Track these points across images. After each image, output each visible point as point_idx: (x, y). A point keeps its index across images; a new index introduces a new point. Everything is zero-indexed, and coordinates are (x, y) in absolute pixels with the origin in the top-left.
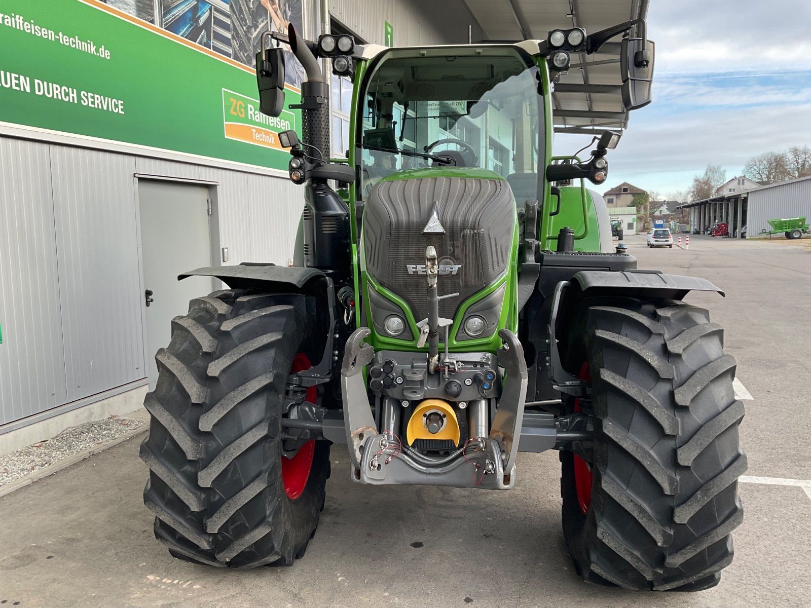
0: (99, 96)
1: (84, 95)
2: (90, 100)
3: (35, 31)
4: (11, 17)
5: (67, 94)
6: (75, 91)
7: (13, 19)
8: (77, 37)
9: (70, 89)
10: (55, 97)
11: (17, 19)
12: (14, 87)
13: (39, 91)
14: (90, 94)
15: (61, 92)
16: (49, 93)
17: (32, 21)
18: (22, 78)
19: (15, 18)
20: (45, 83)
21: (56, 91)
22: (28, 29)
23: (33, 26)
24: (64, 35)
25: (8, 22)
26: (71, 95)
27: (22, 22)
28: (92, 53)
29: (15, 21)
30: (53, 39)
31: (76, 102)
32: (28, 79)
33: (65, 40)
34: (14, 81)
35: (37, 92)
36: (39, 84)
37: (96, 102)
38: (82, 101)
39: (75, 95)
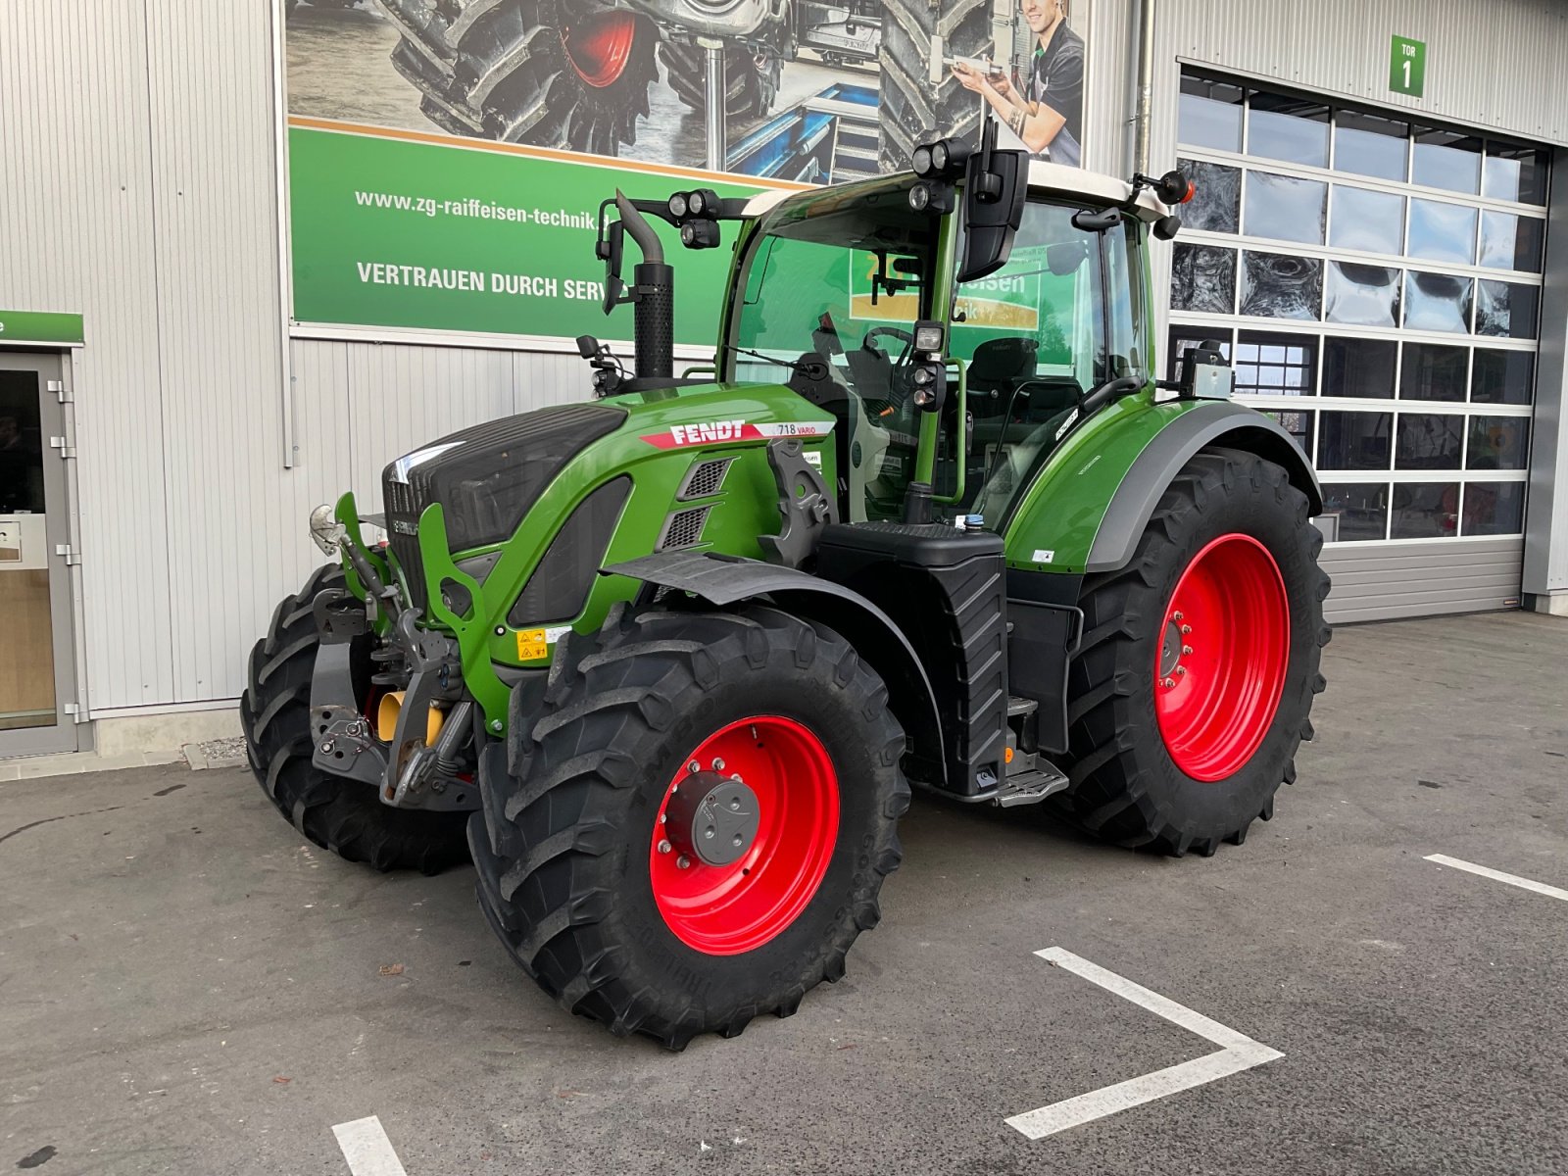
0: (594, 284)
1: (569, 285)
2: (579, 289)
3: (497, 213)
4: (462, 203)
5: (541, 287)
6: (554, 281)
7: (465, 205)
8: (562, 212)
9: (547, 280)
10: (522, 292)
11: (471, 205)
12: (461, 287)
13: (498, 287)
14: (579, 282)
15: (531, 286)
16: (512, 288)
17: (494, 203)
18: (473, 275)
19: (468, 203)
20: (508, 277)
21: (524, 285)
22: (486, 213)
23: (494, 208)
24: (541, 211)
25: (457, 211)
26: (548, 287)
27: (477, 206)
28: (588, 227)
29: (468, 208)
30: (525, 220)
31: (555, 294)
32: (482, 275)
33: (542, 218)
34: (461, 280)
35: (494, 289)
36: (498, 279)
37: (589, 291)
38: (566, 294)
39: (554, 287)
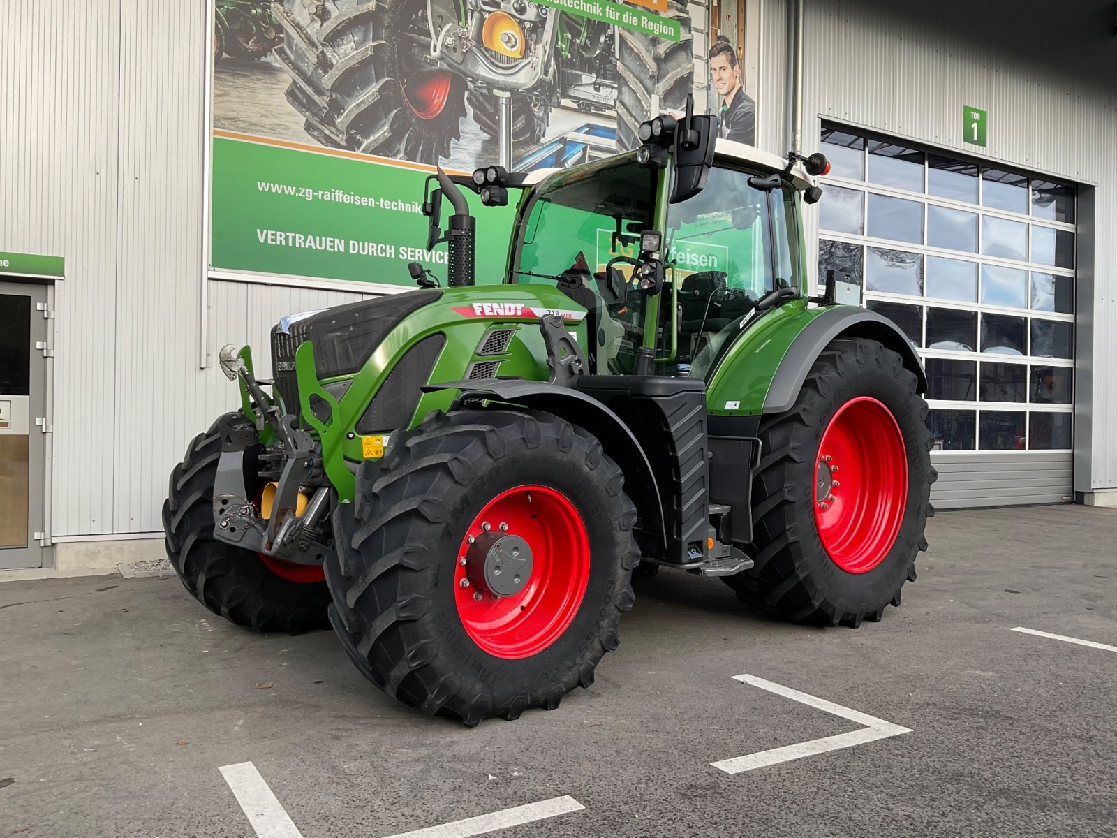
0: (421, 250)
1: (403, 250)
2: (410, 253)
3: (354, 200)
4: (331, 192)
5: (383, 251)
6: (393, 247)
7: (333, 194)
8: (399, 201)
9: (388, 246)
10: (371, 254)
11: (337, 194)
12: (328, 249)
13: (354, 250)
14: (410, 249)
15: (377, 250)
16: (364, 251)
17: (352, 193)
18: (337, 241)
19: (335, 192)
20: (361, 243)
21: (372, 249)
22: (347, 200)
23: (352, 197)
24: (385, 200)
25: (327, 197)
26: (388, 251)
27: (341, 195)
28: (417, 212)
29: (335, 196)
30: (373, 205)
31: (393, 256)
32: (343, 241)
33: (386, 204)
34: (328, 244)
35: (351, 251)
36: (354, 244)
37: (417, 255)
38: (401, 256)
39: (393, 251)
